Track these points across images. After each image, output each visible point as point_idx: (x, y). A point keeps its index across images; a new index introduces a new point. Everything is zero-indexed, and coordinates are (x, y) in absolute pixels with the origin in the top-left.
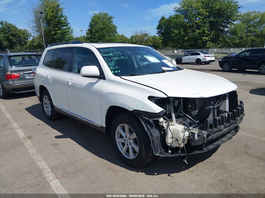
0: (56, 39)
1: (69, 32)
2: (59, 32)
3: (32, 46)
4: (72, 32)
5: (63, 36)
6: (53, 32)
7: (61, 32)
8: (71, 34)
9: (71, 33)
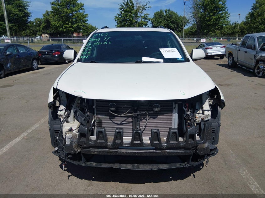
0: (210, 25)
1: (225, 17)
2: (214, 17)
3: (191, 32)
4: (229, 17)
5: (217, 22)
6: (207, 18)
7: (217, 17)
8: (227, 19)
9: (227, 17)
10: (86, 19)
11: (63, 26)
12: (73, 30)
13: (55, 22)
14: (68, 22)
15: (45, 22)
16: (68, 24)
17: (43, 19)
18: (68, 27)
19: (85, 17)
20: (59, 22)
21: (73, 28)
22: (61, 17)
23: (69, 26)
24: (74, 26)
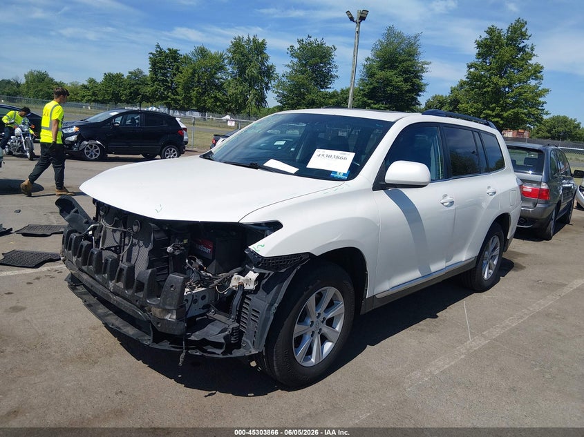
10: (541, 99)
11: (481, 113)
12: (502, 122)
13: (468, 103)
14: (494, 105)
15: (450, 104)
16: (493, 110)
17: (449, 96)
18: (493, 116)
19: (540, 95)
20: (475, 105)
21: (502, 119)
22: (483, 94)
23: (494, 114)
24: (505, 115)
